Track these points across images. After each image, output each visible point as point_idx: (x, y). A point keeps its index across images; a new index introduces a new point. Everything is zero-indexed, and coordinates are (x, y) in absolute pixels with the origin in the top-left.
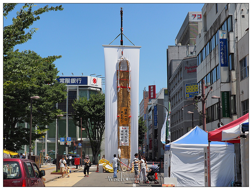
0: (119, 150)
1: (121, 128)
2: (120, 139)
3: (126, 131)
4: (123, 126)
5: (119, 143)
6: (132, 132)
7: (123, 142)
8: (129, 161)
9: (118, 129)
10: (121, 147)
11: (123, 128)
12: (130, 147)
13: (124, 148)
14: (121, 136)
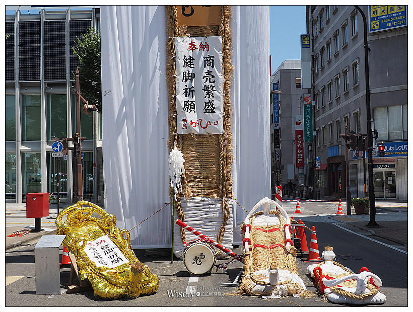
0: (177, 156)
1: (183, 44)
2: (181, 98)
3: (210, 61)
4: (193, 35)
5: (173, 121)
6: (236, 66)
7: (192, 116)
8: (224, 211)
9: (170, 52)
10: (183, 141)
11: (193, 46)
12: (228, 142)
13: (199, 146)
14: (181, 85)
